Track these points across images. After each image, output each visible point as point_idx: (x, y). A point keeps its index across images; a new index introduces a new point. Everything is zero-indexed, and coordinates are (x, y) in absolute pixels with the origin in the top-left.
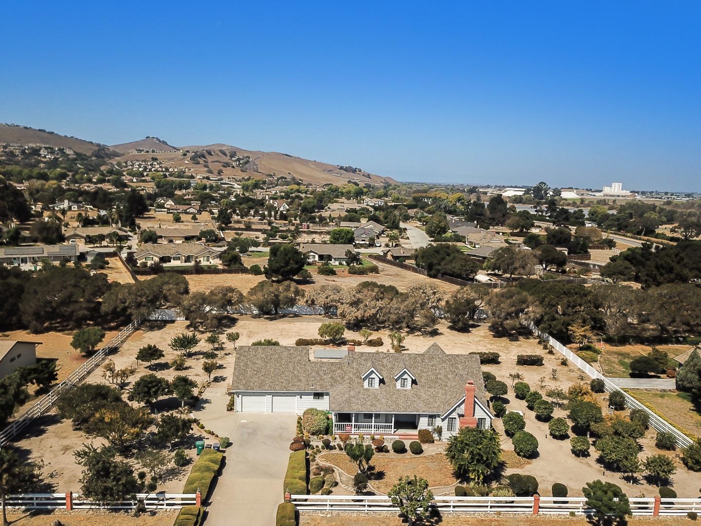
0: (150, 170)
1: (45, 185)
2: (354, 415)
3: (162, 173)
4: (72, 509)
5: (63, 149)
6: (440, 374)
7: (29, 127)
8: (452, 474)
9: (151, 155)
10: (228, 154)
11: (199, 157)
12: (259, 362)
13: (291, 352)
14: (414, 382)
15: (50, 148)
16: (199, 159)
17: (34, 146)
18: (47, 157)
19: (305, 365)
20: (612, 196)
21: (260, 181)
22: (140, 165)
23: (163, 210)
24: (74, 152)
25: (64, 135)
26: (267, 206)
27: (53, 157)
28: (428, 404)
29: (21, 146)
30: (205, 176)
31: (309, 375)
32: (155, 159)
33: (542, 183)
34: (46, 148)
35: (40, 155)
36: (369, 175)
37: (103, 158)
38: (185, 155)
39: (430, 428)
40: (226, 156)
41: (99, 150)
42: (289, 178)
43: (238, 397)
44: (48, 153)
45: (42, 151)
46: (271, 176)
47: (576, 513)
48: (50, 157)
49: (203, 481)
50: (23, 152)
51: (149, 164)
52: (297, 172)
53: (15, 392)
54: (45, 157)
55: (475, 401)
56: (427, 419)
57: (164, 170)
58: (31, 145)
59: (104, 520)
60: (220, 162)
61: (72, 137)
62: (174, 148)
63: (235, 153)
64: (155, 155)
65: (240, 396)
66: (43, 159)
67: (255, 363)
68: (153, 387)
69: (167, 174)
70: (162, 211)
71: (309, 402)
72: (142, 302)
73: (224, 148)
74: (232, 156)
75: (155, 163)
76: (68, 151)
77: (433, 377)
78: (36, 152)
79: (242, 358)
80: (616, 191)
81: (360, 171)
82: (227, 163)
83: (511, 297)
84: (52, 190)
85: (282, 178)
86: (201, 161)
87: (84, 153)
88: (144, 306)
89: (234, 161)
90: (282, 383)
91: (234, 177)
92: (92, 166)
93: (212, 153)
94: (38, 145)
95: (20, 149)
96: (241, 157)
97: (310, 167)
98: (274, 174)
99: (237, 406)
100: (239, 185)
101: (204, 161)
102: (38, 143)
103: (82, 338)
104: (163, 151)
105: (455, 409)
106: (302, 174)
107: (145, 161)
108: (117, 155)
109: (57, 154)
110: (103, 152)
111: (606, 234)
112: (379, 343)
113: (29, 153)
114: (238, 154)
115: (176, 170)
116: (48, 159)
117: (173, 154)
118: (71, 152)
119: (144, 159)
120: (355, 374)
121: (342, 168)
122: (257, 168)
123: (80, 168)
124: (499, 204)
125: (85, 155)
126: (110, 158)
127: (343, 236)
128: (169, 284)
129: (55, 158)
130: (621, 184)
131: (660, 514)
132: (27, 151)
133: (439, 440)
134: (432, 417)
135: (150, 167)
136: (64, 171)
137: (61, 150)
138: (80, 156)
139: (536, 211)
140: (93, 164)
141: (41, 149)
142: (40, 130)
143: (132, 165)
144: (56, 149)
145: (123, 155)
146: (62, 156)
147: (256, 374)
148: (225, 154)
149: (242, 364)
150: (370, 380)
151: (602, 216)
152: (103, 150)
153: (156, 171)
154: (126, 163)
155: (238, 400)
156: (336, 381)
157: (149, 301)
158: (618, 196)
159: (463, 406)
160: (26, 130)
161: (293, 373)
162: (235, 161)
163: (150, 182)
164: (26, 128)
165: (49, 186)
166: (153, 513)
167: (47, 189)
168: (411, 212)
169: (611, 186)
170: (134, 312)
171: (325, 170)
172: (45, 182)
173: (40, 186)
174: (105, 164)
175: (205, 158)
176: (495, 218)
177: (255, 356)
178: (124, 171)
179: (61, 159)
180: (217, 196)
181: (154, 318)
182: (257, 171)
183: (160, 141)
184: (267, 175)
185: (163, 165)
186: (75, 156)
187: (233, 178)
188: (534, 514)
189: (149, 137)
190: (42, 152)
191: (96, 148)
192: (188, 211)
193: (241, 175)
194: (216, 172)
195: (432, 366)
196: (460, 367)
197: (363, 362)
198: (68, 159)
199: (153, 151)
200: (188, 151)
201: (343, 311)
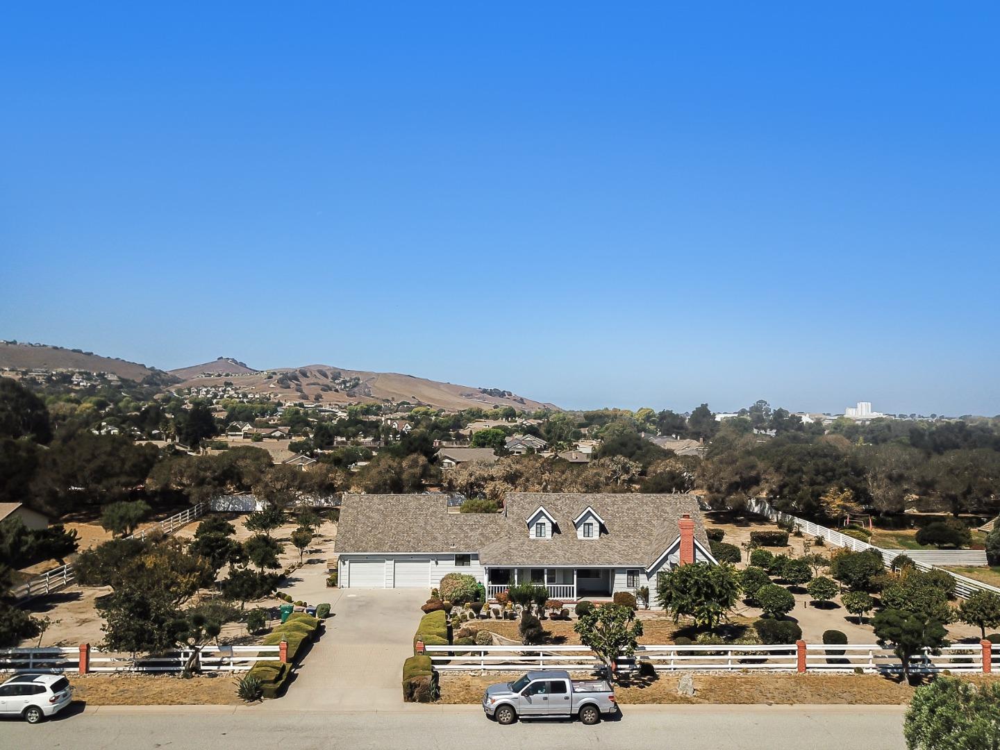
0: (222, 397)
1: (75, 409)
2: (516, 571)
3: (238, 400)
4: (87, 672)
5: (104, 374)
6: (640, 519)
7: (59, 347)
8: (669, 638)
9: (224, 379)
10: (330, 376)
11: (288, 380)
12: (375, 515)
13: (422, 502)
14: (603, 529)
15: (86, 373)
16: (289, 382)
17: (64, 371)
18: (81, 384)
19: (442, 518)
21: (372, 406)
22: (208, 392)
23: (237, 433)
24: (119, 377)
25: (106, 357)
26: (383, 427)
27: (89, 384)
28: (626, 556)
29: (46, 372)
30: (297, 402)
31: (448, 531)
32: (228, 384)
33: (761, 401)
34: (81, 373)
35: (71, 382)
36: (522, 399)
37: (156, 384)
38: (270, 377)
39: (631, 591)
40: (327, 378)
41: (152, 374)
42: (413, 402)
43: (344, 564)
44: (83, 379)
45: (75, 377)
46: (388, 401)
47: (865, 671)
48: (85, 384)
49: (290, 638)
50: (49, 379)
51: (220, 389)
52: (423, 396)
53: (14, 540)
54: (76, 385)
55: (695, 546)
56: (625, 576)
57: (240, 396)
58: (60, 370)
59: (137, 682)
60: (319, 385)
61: (117, 359)
62: (254, 371)
63: (340, 374)
64: (229, 379)
65: (347, 562)
66: (74, 387)
67: (369, 517)
68: (219, 547)
69: (245, 400)
70: (236, 435)
71: (449, 567)
72: (207, 477)
73: (324, 369)
74: (335, 378)
75: (229, 389)
76: (110, 377)
77: (631, 524)
78: (66, 378)
79: (350, 510)
80: (864, 414)
81: (510, 394)
82: (328, 386)
83: (734, 462)
84: (85, 415)
85: (403, 403)
86: (293, 384)
87: (131, 379)
88: (209, 484)
89: (338, 384)
90: (409, 542)
91: (339, 403)
92: (142, 394)
93: (308, 375)
94: (70, 369)
95: (45, 376)
96: (348, 379)
97: (442, 390)
98: (393, 398)
99: (343, 579)
100: (345, 412)
101: (297, 385)
102: (70, 367)
103: (117, 514)
104: (240, 374)
105: (666, 558)
106: (431, 398)
107: (215, 387)
108: (175, 381)
109: (96, 381)
110: (158, 377)
113: (57, 380)
114: (343, 375)
115: (257, 396)
116: (83, 388)
117: (254, 378)
118: (115, 378)
119: (213, 385)
120: (516, 521)
121: (485, 391)
122: (370, 391)
123: (125, 397)
124: (704, 416)
125: (133, 381)
126: (167, 385)
127: (491, 440)
128: (246, 458)
129: (92, 385)
130: (870, 404)
131: (992, 670)
132: (54, 378)
133: (646, 609)
134: (633, 572)
135: (221, 393)
136: (103, 399)
137: (101, 376)
138: (126, 383)
140: (143, 392)
141: (73, 374)
142: (74, 351)
143: (198, 392)
144: (95, 374)
145: (184, 381)
146: (102, 383)
147: (370, 531)
148: (326, 376)
149: (350, 518)
150: (539, 526)
151: (849, 428)
152: (159, 375)
153: (231, 397)
154: (189, 389)
155: (343, 570)
156: (487, 538)
157: (214, 479)
159: (678, 553)
160: (55, 351)
161: (425, 529)
162: (340, 384)
163: (221, 411)
164: (56, 348)
165: (81, 411)
166: (213, 675)
167: (78, 415)
168: (584, 431)
169: (857, 407)
170: (194, 491)
171: (461, 395)
172: (77, 406)
173: (69, 411)
174: (159, 391)
175: (298, 380)
176: (700, 433)
177: (369, 507)
178: (186, 399)
179: (99, 387)
180: (313, 421)
181: (221, 509)
182: (369, 395)
183: (236, 363)
184: (384, 400)
185: (239, 391)
186: (119, 383)
187: (336, 405)
188: (800, 671)
189: (221, 358)
190: (74, 379)
191: (149, 373)
192: (273, 435)
193: (346, 401)
194: (312, 398)
195: (628, 509)
196: (668, 509)
197: (527, 506)
198: (110, 386)
199: (227, 375)
200: (275, 373)
201: (494, 488)
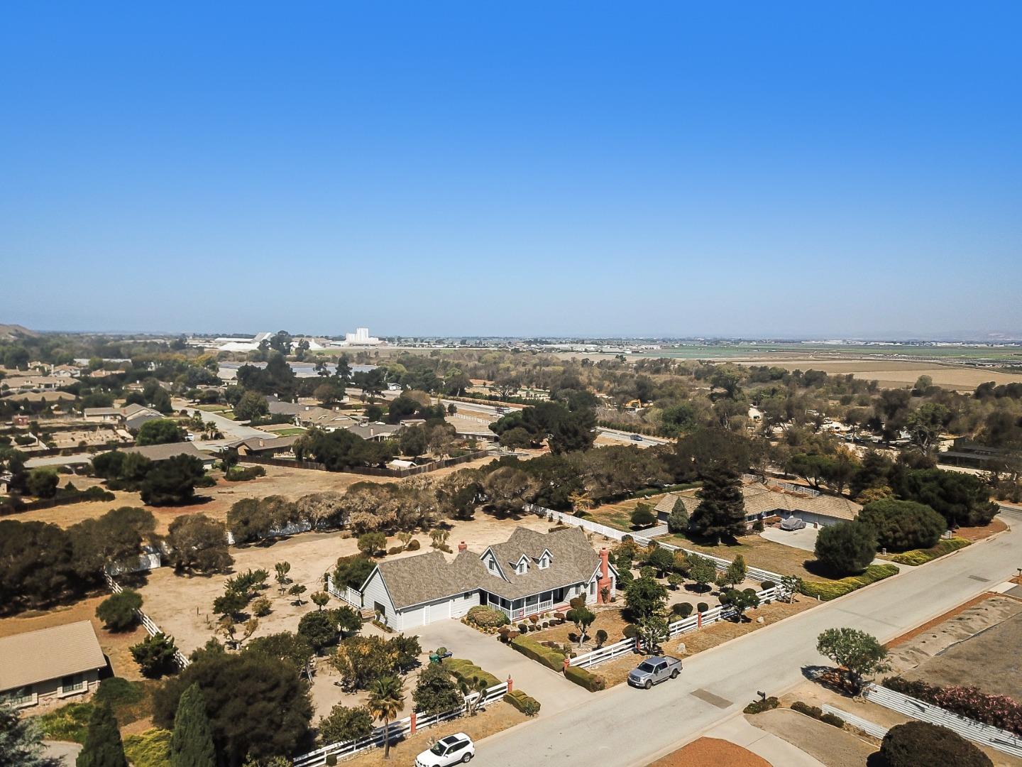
4: (416, 730)
6: (562, 549)
12: (405, 575)
14: (550, 560)
19: (446, 569)
20: (360, 345)
28: (571, 576)
31: (454, 577)
47: (718, 619)
55: (607, 563)
56: (574, 588)
65: (402, 613)
67: (403, 577)
71: (463, 604)
79: (389, 575)
80: (363, 339)
90: (436, 590)
99: (399, 625)
105: (595, 574)
111: (437, 399)
112: (414, 546)
127: (163, 431)
130: (367, 330)
139: (319, 374)
147: (409, 588)
149: (391, 581)
155: (400, 619)
156: (479, 577)
158: (367, 345)
159: (599, 570)
161: (441, 579)
166: (482, 709)
169: (355, 333)
177: (399, 570)
188: (699, 627)
